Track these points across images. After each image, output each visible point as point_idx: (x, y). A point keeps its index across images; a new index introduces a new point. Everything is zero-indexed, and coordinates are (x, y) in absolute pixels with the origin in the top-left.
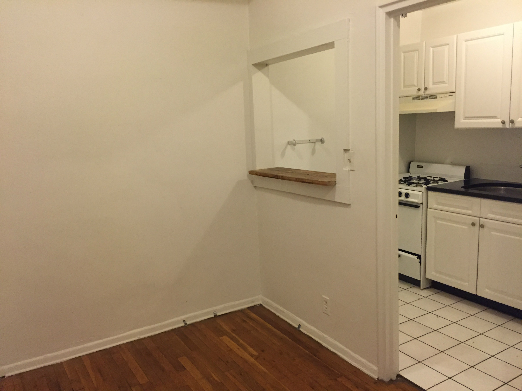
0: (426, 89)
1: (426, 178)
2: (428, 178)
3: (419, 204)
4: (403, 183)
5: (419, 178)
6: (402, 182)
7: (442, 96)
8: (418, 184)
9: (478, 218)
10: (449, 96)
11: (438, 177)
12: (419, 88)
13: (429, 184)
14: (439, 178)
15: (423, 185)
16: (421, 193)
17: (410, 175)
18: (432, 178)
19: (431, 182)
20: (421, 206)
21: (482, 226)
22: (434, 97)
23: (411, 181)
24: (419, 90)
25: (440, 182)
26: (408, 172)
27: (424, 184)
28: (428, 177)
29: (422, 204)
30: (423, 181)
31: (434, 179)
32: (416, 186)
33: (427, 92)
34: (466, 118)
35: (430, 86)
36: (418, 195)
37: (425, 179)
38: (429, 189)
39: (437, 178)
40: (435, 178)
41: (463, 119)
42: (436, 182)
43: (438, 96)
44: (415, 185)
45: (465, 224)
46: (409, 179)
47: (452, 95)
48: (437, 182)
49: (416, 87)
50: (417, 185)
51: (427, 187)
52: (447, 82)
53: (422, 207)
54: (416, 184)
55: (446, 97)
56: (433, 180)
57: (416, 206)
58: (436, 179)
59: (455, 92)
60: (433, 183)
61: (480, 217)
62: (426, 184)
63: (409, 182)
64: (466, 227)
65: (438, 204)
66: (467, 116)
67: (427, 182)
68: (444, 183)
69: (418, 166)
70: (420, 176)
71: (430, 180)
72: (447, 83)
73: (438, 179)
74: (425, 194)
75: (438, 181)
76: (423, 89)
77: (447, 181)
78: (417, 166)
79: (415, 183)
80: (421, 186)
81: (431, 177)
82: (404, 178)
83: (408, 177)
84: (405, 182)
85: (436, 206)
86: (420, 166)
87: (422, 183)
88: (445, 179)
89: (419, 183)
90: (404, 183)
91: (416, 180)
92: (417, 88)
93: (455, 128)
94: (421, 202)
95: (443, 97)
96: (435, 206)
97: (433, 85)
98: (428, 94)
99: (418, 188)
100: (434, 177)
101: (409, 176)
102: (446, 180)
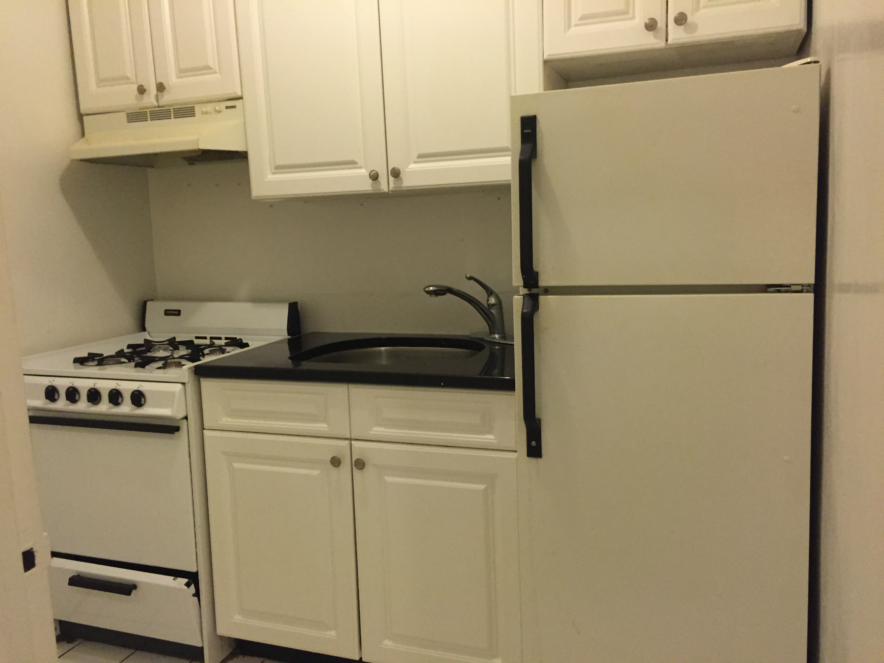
0: (161, 88)
1: (192, 342)
2: (197, 342)
3: (177, 420)
4: (126, 361)
5: (173, 344)
6: (123, 360)
7: (209, 108)
8: (169, 361)
9: (347, 442)
10: (227, 108)
11: (223, 336)
12: (142, 86)
13: (201, 358)
14: (226, 338)
15: (183, 362)
16: (180, 386)
17: (149, 338)
18: (207, 342)
19: (206, 351)
20: (183, 425)
21: (360, 464)
22: (186, 111)
23: (149, 354)
24: (142, 90)
25: (228, 349)
26: (143, 329)
27: (185, 359)
28: (197, 338)
29: (186, 418)
30: (183, 351)
31: (214, 343)
32: (164, 367)
33: (167, 99)
34: (279, 168)
35: (172, 80)
36: (173, 394)
37: (188, 344)
38: (202, 372)
39: (220, 338)
40: (214, 341)
41: (273, 173)
42: (218, 350)
43: (198, 109)
44: (160, 364)
45: (311, 463)
46: (144, 348)
47: (234, 107)
48: (221, 350)
49: (133, 83)
50: (166, 363)
51: (196, 367)
52: (217, 70)
53: (185, 427)
54: (163, 362)
55: (219, 112)
56: (212, 345)
57: (168, 428)
58: (217, 342)
59: (241, 98)
60: (211, 353)
61: (351, 439)
62: (192, 358)
63: (142, 358)
64: (316, 472)
65: (233, 413)
66: (280, 162)
67: (195, 351)
68: (239, 350)
69: (168, 313)
70: (174, 338)
71: (201, 345)
72: (215, 73)
73: (223, 342)
74: (190, 388)
75: (224, 348)
76: (153, 89)
77: (247, 345)
78: (166, 311)
79: (161, 359)
80: (180, 365)
81: (205, 338)
82: (129, 346)
83: (142, 342)
84: (130, 358)
85: (229, 419)
86: (172, 312)
87: (182, 357)
88: (241, 339)
89: (171, 357)
90: (130, 361)
91: (165, 350)
92: (135, 87)
93: (252, 197)
94: (183, 415)
95: (210, 113)
96: (227, 421)
97: (178, 77)
98: (169, 103)
99: (172, 373)
100: (211, 338)
101: (146, 340)
102: (244, 342)
